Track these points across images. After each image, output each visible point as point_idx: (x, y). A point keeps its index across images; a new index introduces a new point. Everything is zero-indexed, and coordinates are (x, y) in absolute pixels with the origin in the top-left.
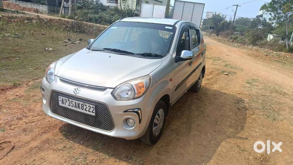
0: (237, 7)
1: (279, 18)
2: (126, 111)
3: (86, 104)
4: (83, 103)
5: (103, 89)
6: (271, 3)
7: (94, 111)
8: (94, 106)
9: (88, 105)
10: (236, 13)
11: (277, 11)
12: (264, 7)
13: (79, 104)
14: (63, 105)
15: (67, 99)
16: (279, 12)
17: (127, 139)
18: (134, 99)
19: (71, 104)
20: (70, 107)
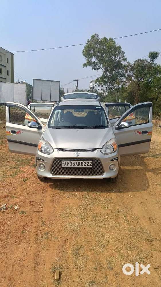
0: (78, 82)
1: (109, 89)
2: (112, 160)
3: (85, 161)
4: (82, 161)
5: (94, 150)
6: (102, 77)
7: (92, 165)
8: (92, 161)
9: (86, 162)
10: (77, 86)
11: (107, 83)
12: (97, 81)
13: (79, 163)
14: (66, 166)
15: (69, 161)
16: (109, 84)
17: (112, 178)
18: (113, 152)
19: (73, 164)
20: (72, 166)
